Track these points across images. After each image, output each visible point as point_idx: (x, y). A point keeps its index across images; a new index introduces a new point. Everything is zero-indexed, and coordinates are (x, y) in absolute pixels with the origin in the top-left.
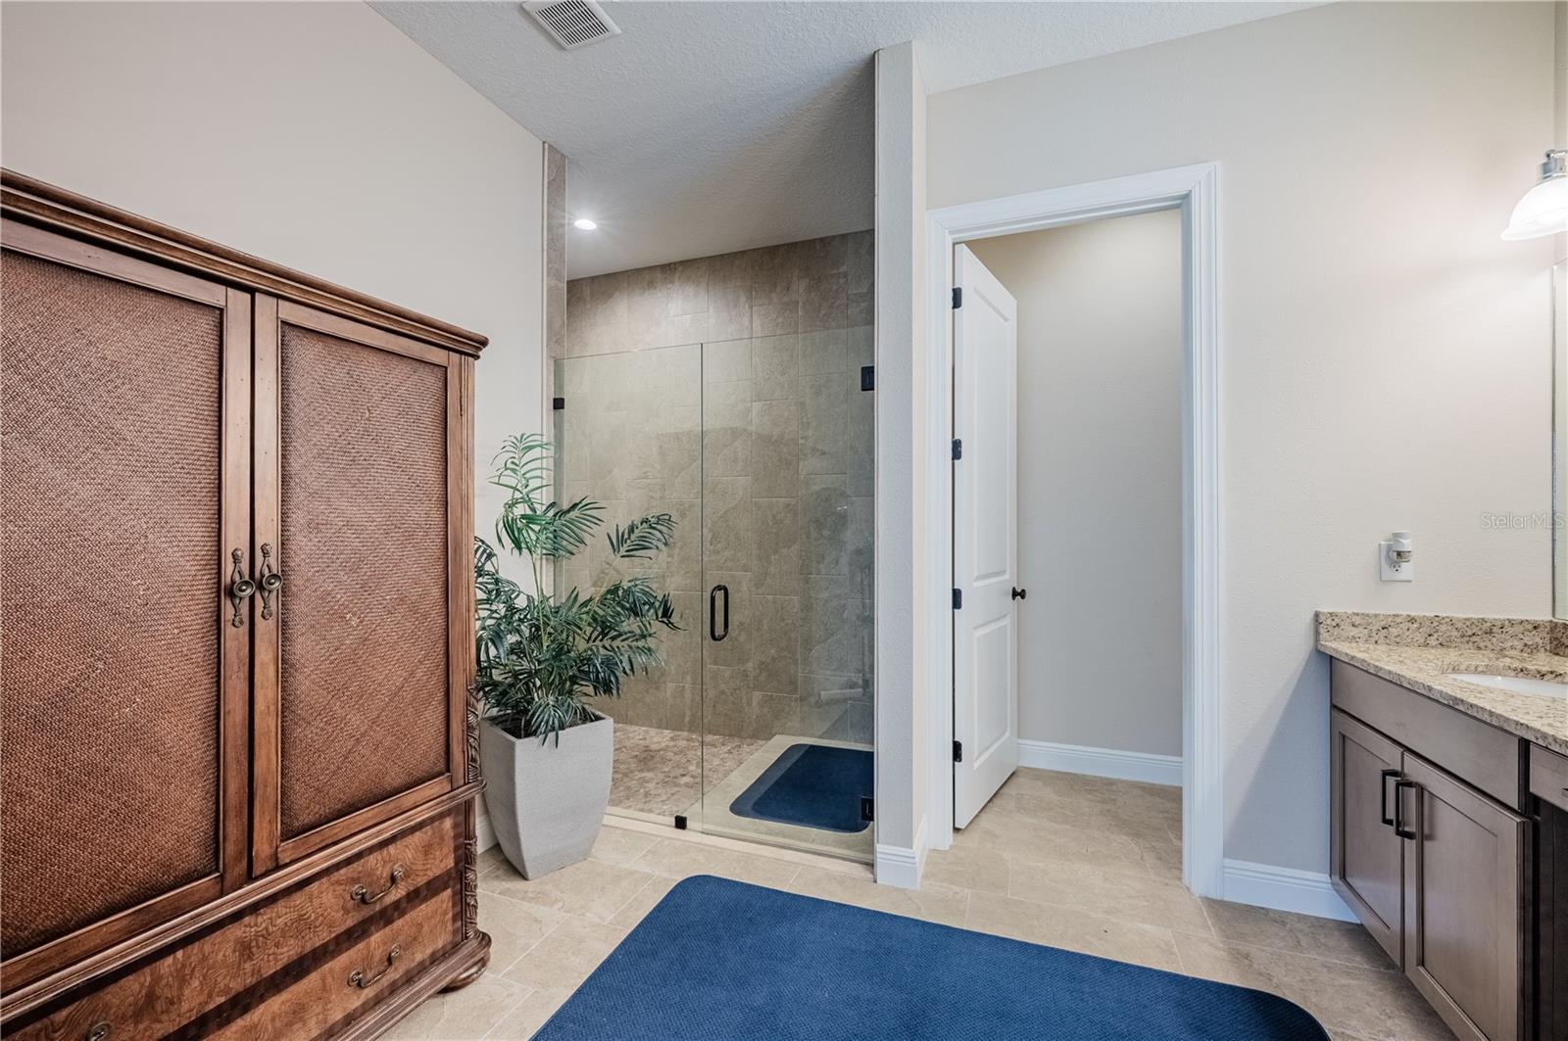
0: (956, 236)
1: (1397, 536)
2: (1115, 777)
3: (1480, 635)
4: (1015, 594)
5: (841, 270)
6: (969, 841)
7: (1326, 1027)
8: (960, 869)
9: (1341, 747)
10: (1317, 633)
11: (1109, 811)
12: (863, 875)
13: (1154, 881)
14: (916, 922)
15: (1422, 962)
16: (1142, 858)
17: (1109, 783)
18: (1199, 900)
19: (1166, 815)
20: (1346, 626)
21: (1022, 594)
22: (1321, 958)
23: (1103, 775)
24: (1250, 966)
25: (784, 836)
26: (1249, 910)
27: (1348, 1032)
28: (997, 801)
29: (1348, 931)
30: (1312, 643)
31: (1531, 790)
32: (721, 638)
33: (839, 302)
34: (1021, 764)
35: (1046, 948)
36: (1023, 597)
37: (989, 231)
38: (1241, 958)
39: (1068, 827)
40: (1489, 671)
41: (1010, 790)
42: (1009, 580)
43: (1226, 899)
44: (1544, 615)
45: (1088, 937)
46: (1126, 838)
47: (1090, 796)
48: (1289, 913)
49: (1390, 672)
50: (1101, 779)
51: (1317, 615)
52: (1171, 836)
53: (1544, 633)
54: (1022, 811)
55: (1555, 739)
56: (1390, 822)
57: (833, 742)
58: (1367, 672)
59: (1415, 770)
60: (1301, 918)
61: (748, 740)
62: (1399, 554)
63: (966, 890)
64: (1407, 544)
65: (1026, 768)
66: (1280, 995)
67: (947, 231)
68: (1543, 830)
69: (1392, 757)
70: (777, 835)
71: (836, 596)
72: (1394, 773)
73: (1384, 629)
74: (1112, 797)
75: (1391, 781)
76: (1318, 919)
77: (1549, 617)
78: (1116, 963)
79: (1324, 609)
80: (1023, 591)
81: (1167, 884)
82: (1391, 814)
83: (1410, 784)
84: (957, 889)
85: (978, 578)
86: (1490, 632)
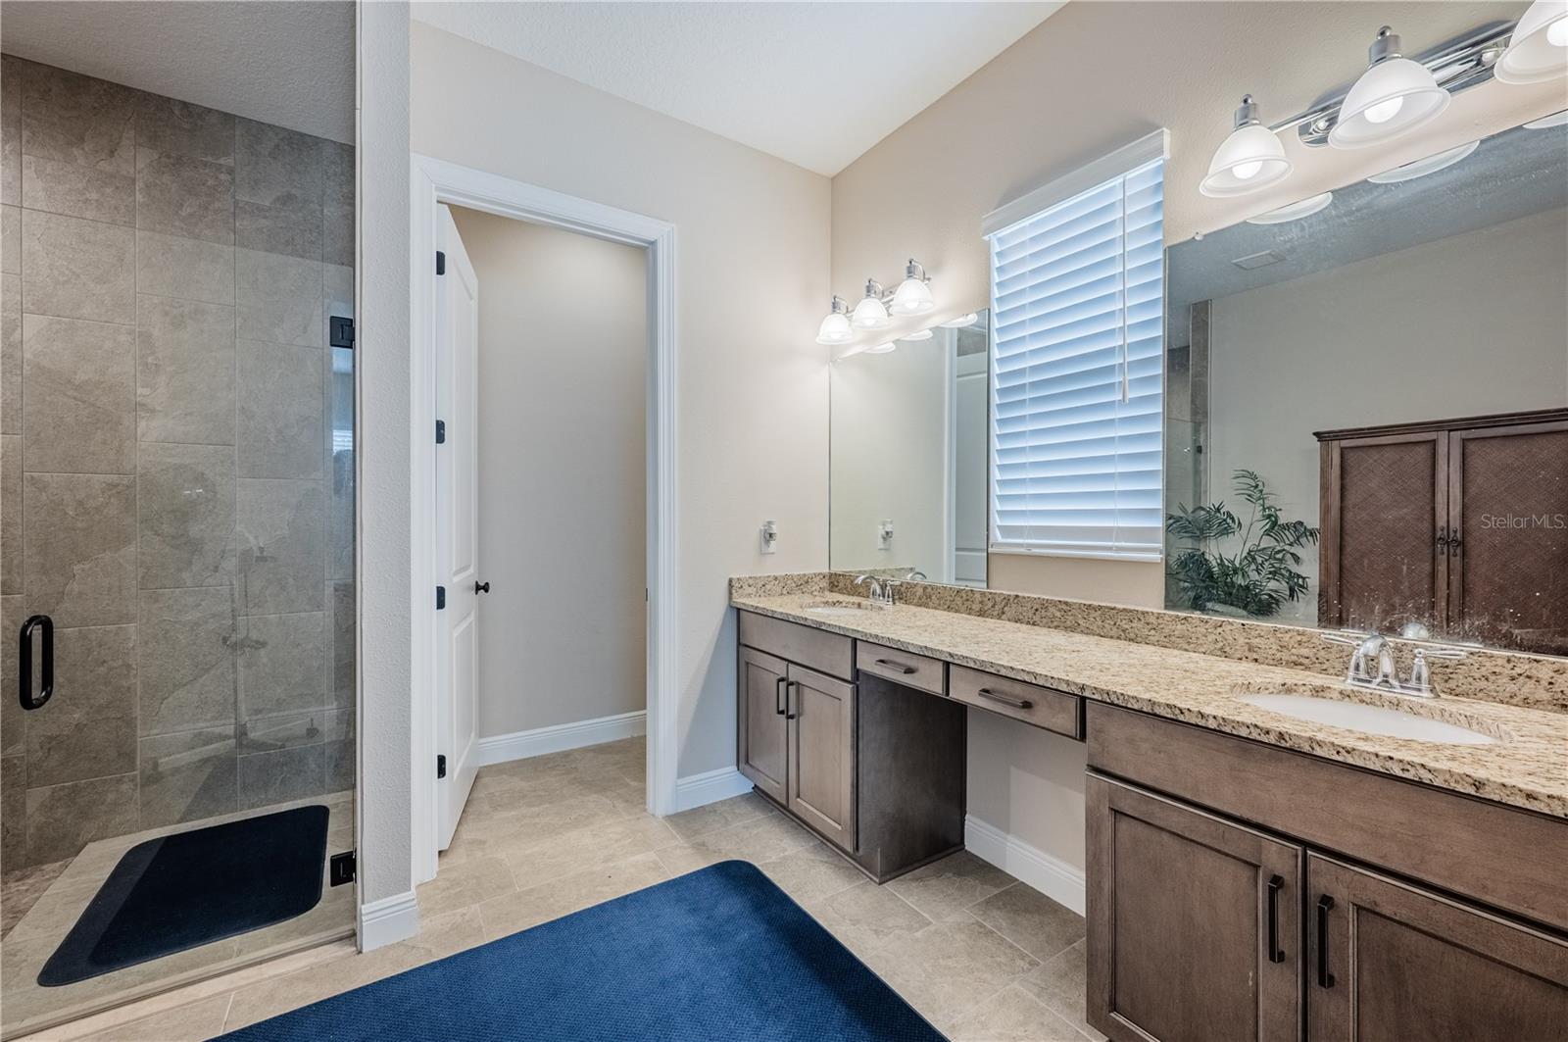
0: (442, 194)
1: (769, 523)
2: (569, 748)
3: (802, 584)
4: (478, 588)
5: (222, 161)
6: (458, 858)
7: (756, 864)
8: (459, 890)
9: (744, 672)
10: (730, 593)
11: (575, 778)
12: (341, 953)
13: (629, 820)
14: (433, 966)
15: (798, 796)
16: (614, 806)
17: (566, 755)
18: (663, 821)
19: (619, 766)
20: (745, 587)
21: (486, 588)
22: (740, 824)
23: (558, 750)
24: (708, 849)
25: (182, 970)
26: (694, 811)
27: (767, 861)
28: (470, 810)
29: (747, 799)
30: (727, 603)
31: (858, 667)
32: (41, 703)
33: (217, 205)
34: (481, 765)
35: (571, 916)
36: (487, 591)
37: (472, 202)
38: (701, 848)
39: (547, 805)
40: (815, 605)
41: (481, 794)
42: (471, 575)
43: (679, 811)
44: (826, 571)
45: (599, 889)
46: (595, 796)
47: (554, 773)
48: (716, 803)
49: (782, 613)
50: (558, 754)
51: (730, 581)
52: (628, 781)
53: (827, 580)
54: (499, 808)
55: (871, 635)
56: (782, 712)
57: (269, 807)
58: (766, 616)
59: (795, 674)
60: (723, 802)
61: (18, 873)
62: (771, 535)
63: (473, 906)
64: (775, 529)
65: (485, 767)
66: (729, 859)
67: (434, 186)
68: (860, 688)
69: (780, 668)
70: (166, 975)
71: (214, 616)
72: (782, 680)
73: (763, 586)
74: (573, 766)
75: (782, 685)
76: (731, 799)
77: (827, 571)
78: (627, 896)
79: (734, 576)
80: (487, 584)
81: (639, 819)
82: (782, 707)
83: (792, 684)
84: (460, 910)
85: (457, 573)
86: (807, 582)
